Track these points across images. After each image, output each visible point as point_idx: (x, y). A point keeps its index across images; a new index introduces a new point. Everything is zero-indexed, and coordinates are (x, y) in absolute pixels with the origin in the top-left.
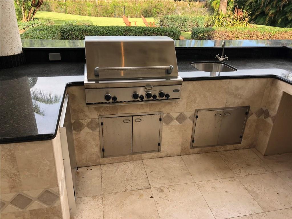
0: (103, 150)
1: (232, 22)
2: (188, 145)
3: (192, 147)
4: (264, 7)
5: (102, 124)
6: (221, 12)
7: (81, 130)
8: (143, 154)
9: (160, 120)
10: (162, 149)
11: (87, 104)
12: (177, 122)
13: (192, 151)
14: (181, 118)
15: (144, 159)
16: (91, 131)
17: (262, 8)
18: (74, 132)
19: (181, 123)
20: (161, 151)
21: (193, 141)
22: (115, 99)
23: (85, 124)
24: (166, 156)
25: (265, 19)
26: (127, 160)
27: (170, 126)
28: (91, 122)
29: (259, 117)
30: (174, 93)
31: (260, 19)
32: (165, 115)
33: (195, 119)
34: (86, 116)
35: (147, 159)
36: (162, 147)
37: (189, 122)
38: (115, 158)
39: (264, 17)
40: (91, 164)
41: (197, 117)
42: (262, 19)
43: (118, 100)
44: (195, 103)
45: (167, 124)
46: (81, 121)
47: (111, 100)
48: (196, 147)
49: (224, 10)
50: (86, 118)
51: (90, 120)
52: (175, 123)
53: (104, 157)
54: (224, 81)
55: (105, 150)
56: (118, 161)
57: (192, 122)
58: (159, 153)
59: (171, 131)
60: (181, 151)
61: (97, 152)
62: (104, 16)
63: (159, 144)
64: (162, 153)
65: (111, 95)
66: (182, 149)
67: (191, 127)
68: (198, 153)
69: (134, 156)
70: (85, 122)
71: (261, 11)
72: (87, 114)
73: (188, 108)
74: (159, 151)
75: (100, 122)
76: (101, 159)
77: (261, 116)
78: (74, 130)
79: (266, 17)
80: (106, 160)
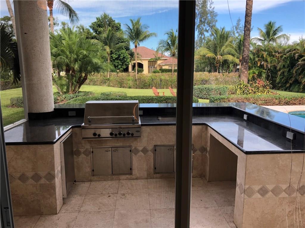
0: (93, 170)
1: (254, 90)
2: (152, 171)
3: (155, 173)
4: (297, 76)
5: (92, 152)
6: (242, 82)
7: (79, 156)
8: (120, 176)
9: (130, 151)
10: (133, 173)
11: (83, 138)
12: (142, 153)
13: (155, 176)
14: (145, 151)
15: (121, 180)
16: (86, 157)
17: (295, 77)
18: (75, 156)
19: (145, 154)
20: (133, 175)
21: (155, 168)
22: (99, 135)
23: (82, 152)
24: (136, 179)
25: (299, 87)
26: (109, 180)
27: (137, 156)
28: (86, 151)
29: (202, 153)
30: (137, 133)
31: (295, 87)
32: (133, 148)
33: (155, 152)
34: (82, 146)
35: (123, 179)
36: (133, 171)
37: (151, 154)
38: (101, 177)
39: (299, 84)
40: (85, 181)
41: (155, 150)
42: (297, 86)
43: (101, 137)
44: (153, 140)
45: (136, 154)
46: (80, 149)
47: (97, 136)
48: (158, 173)
49: (245, 80)
50: (83, 148)
51: (85, 149)
52: (141, 153)
53: (93, 176)
54: (170, 126)
55: (94, 170)
56: (103, 180)
57: (153, 154)
58: (131, 176)
59: (139, 160)
60: (148, 176)
61: (89, 171)
62: (142, 88)
63: (131, 169)
64: (134, 176)
65: (98, 133)
66: (147, 174)
67: (153, 157)
68: (161, 178)
69: (114, 176)
70: (82, 150)
71: (294, 79)
72: (83, 145)
73: (149, 144)
74: (131, 174)
75: (91, 150)
76: (92, 177)
77: (204, 152)
78: (76, 155)
79: (300, 85)
80: (95, 178)
